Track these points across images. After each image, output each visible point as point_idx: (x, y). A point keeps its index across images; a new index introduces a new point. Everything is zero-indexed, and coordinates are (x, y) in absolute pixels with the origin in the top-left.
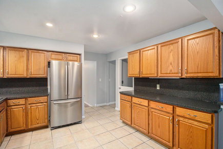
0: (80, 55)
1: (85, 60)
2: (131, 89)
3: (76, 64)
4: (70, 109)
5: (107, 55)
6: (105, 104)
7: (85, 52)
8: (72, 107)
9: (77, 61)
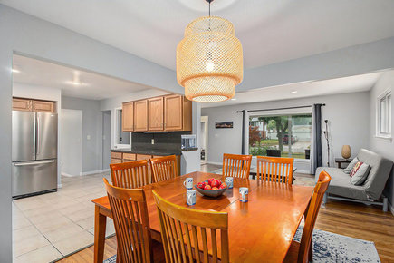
0: (54, 102)
1: (62, 108)
2: (128, 147)
3: (49, 115)
4: (37, 175)
5: (99, 102)
6: (97, 172)
7: (62, 96)
8: (40, 172)
9: (49, 111)
